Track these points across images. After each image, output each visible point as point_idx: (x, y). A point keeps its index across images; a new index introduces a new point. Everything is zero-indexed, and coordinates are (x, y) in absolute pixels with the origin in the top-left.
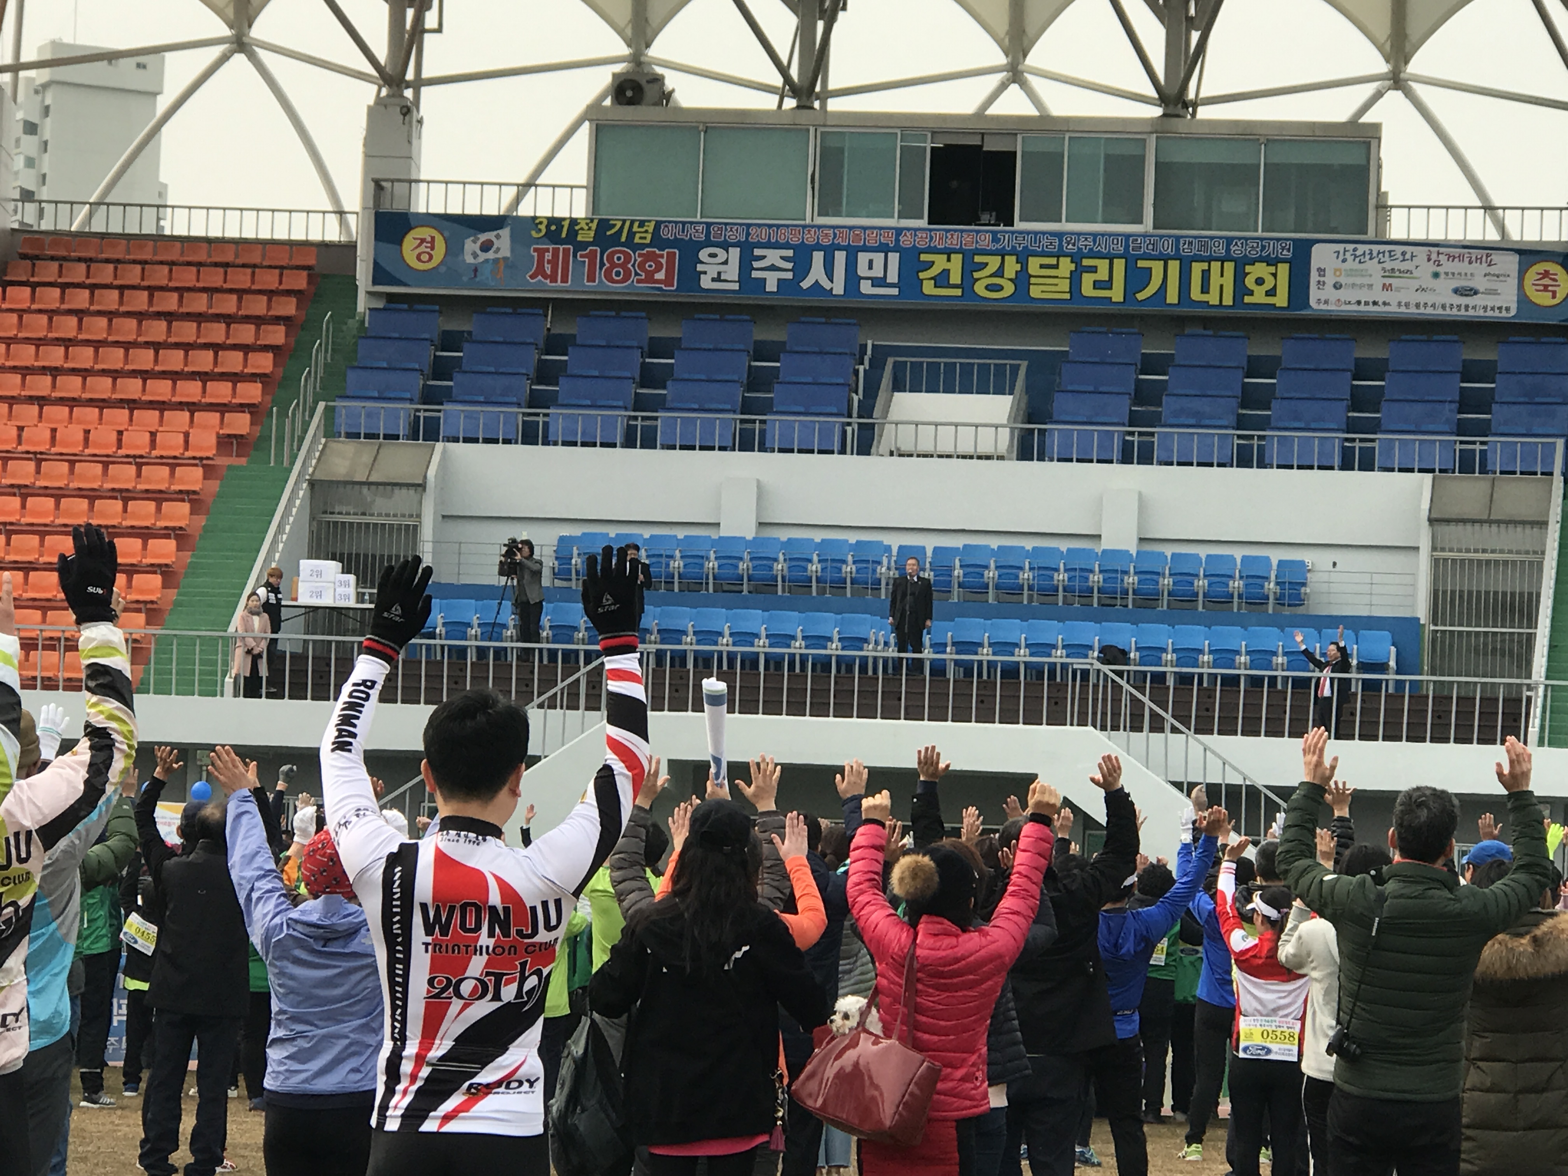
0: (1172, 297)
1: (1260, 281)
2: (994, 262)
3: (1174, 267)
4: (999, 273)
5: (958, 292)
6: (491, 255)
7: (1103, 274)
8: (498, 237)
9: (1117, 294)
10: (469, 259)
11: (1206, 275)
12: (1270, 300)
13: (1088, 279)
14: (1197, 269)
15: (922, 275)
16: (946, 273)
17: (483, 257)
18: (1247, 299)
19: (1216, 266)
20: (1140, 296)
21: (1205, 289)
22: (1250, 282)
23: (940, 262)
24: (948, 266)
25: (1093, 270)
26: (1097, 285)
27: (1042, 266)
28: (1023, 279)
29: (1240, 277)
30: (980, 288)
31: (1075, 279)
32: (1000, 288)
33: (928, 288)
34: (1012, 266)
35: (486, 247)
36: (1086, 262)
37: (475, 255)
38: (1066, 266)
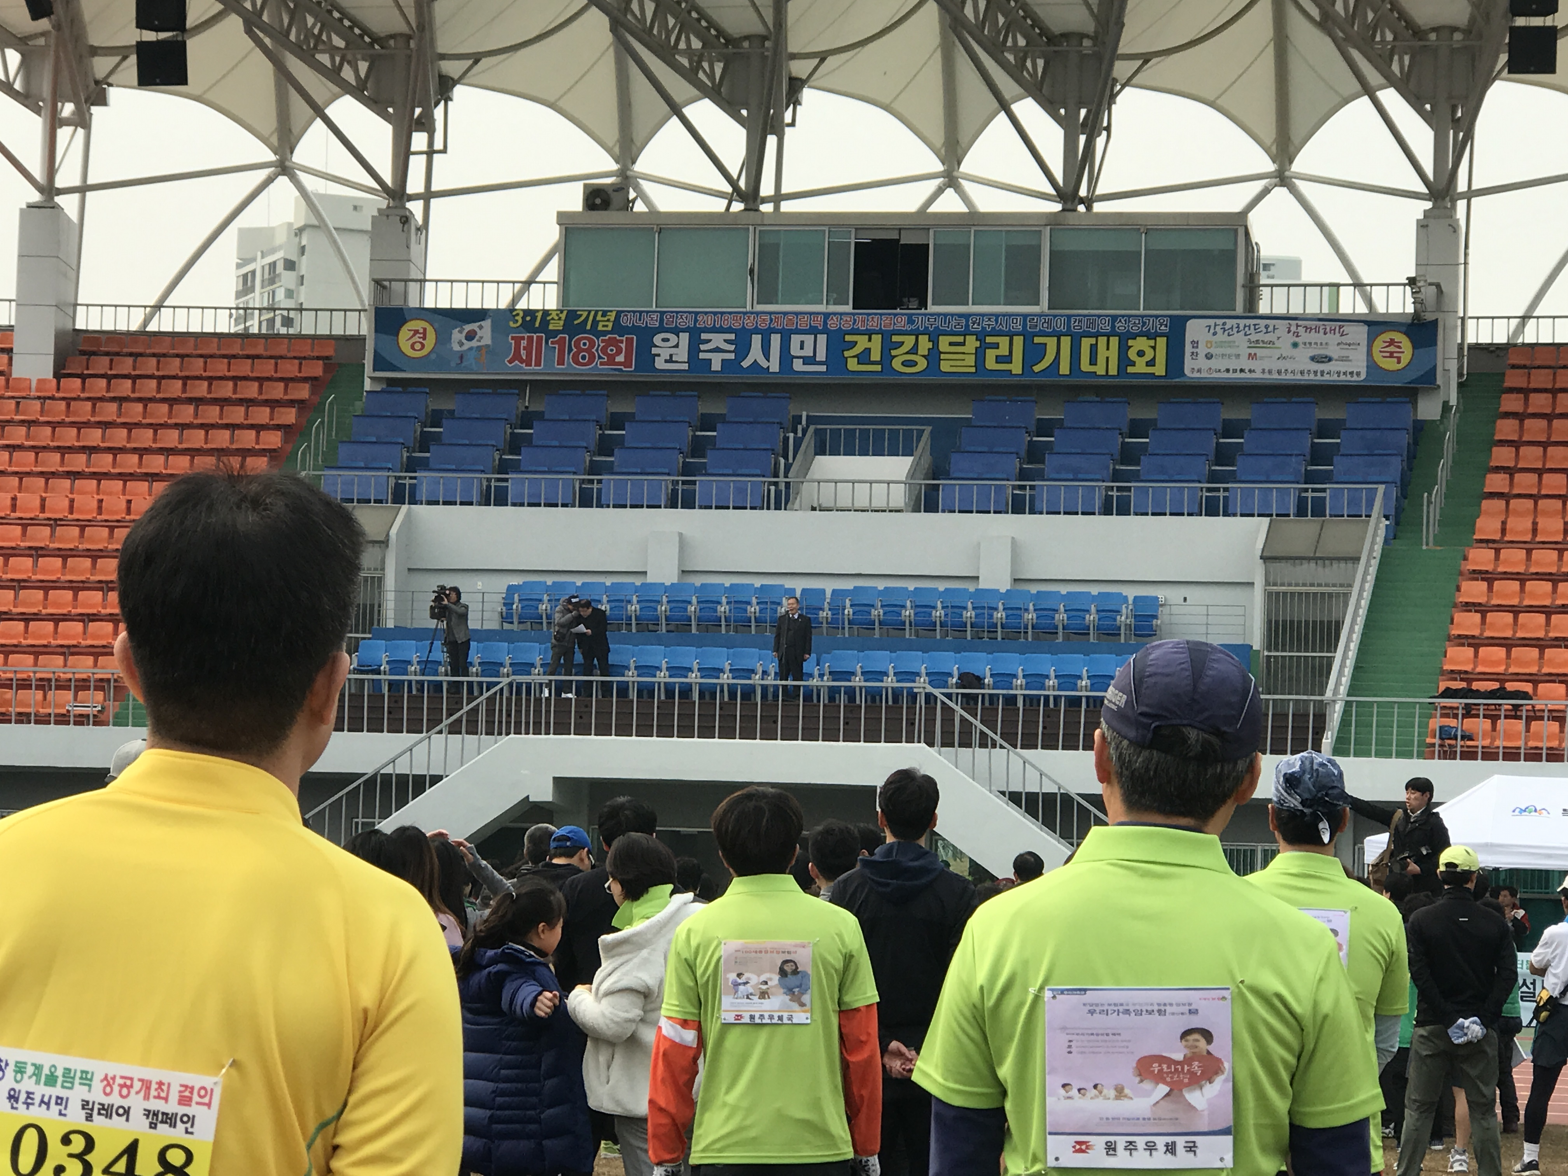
0: (1064, 369)
1: (1141, 353)
2: (909, 341)
3: (1066, 341)
4: (914, 350)
5: (878, 368)
6: (474, 343)
7: (1004, 350)
8: (481, 327)
9: (1016, 367)
10: (456, 347)
11: (1094, 349)
12: (1150, 370)
13: (991, 354)
14: (1086, 343)
15: (846, 354)
16: (868, 351)
17: (468, 345)
18: (1130, 370)
19: (1102, 341)
20: (1037, 369)
21: (1093, 361)
22: (1132, 354)
23: (862, 342)
24: (868, 345)
25: (996, 346)
26: (999, 359)
27: (951, 344)
28: (934, 356)
29: (1123, 349)
30: (897, 364)
31: (980, 355)
32: (914, 364)
33: (853, 365)
34: (925, 344)
35: (470, 336)
36: (989, 339)
37: (461, 344)
38: (972, 343)
